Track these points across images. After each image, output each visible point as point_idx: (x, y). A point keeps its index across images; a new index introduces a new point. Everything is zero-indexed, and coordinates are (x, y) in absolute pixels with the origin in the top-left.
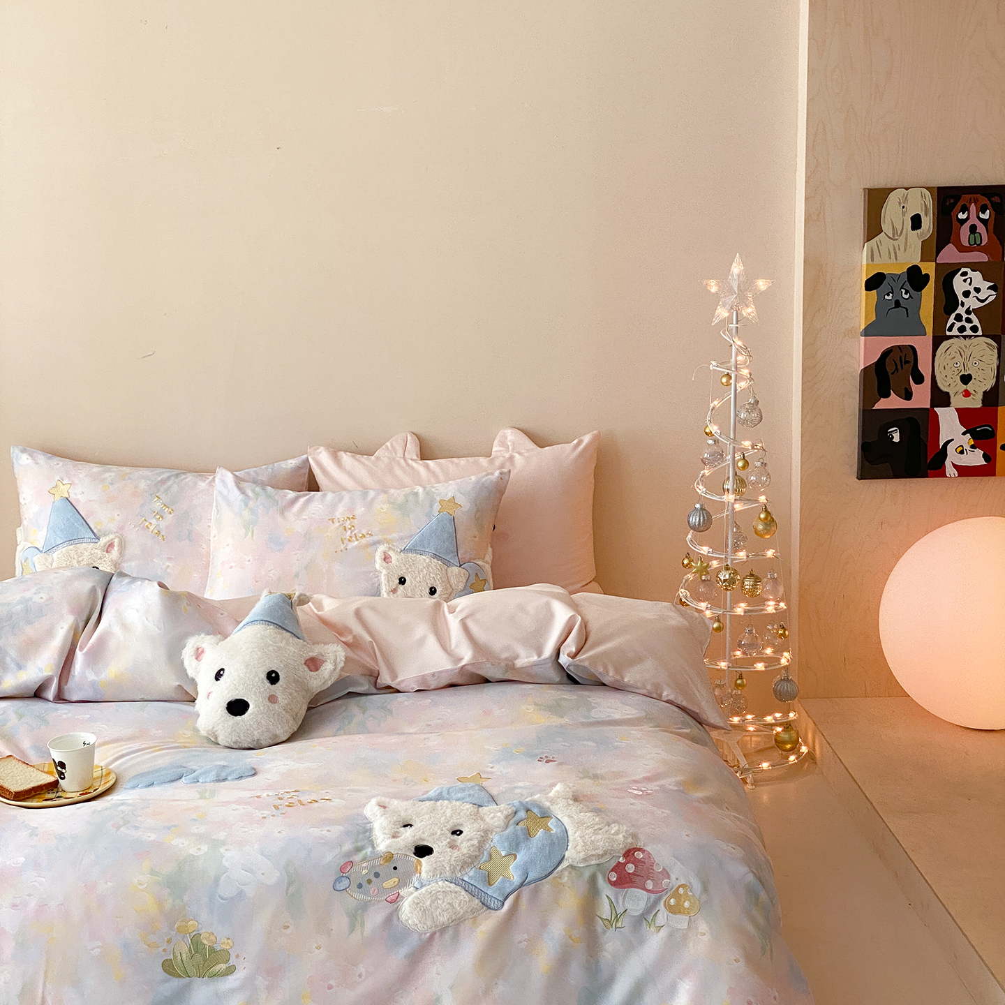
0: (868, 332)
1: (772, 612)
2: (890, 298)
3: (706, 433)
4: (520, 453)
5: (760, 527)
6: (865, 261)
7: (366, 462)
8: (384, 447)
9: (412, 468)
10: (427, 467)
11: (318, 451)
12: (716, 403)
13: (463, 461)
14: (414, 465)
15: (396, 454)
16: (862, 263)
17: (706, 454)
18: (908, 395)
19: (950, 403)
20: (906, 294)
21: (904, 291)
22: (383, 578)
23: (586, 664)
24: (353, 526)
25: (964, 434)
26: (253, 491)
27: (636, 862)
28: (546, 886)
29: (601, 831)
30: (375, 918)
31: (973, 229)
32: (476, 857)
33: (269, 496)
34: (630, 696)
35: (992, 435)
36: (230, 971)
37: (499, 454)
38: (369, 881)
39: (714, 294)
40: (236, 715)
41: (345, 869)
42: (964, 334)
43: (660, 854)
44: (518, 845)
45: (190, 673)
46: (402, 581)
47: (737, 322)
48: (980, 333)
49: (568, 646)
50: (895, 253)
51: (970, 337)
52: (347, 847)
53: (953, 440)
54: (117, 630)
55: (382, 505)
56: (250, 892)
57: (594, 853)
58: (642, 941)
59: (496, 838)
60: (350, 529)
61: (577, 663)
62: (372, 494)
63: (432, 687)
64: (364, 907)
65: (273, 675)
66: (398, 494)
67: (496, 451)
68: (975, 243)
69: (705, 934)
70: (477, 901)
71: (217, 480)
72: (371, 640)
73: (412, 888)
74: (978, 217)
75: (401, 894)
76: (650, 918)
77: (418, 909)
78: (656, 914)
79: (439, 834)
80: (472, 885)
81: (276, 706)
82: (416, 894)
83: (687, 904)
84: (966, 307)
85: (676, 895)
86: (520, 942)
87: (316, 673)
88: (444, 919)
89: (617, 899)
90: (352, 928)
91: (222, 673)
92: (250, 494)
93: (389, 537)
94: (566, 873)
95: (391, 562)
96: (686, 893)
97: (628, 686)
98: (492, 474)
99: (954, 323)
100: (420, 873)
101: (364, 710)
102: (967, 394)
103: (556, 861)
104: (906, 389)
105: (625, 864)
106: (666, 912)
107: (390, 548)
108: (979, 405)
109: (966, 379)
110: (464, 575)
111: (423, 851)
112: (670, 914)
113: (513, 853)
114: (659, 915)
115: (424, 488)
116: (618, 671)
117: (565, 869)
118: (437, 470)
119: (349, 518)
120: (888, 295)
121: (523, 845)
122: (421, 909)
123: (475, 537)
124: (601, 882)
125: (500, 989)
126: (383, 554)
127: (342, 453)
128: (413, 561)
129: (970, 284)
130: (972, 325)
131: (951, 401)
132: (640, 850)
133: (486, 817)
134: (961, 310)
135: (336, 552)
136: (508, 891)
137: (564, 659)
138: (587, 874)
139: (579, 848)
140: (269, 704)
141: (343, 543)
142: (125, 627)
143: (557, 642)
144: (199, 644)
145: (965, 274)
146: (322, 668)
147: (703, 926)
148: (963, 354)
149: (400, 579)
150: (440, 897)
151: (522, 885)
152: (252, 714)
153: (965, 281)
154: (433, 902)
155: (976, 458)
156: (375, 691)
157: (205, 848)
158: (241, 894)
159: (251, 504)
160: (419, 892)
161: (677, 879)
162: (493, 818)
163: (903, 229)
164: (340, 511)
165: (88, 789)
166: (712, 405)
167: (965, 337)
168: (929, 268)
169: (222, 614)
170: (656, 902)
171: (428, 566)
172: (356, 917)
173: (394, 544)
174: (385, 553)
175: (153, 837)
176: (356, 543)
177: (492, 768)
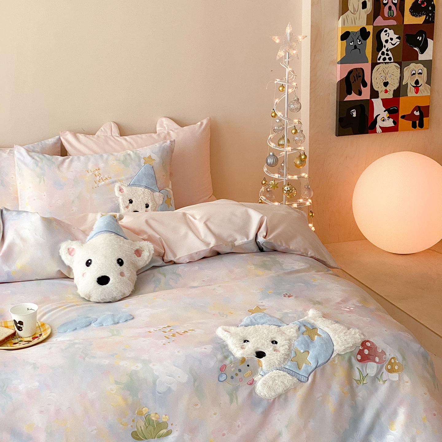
0: (342, 62)
1: (309, 205)
2: (352, 44)
3: (272, 116)
4: (172, 131)
5: (298, 162)
6: (341, 25)
7: (92, 138)
8: (100, 130)
9: (118, 141)
10: (126, 140)
11: (66, 133)
12: (277, 100)
13: (144, 136)
14: (119, 139)
15: (107, 134)
16: (339, 27)
17: (276, 127)
18: (360, 93)
19: (379, 96)
20: (359, 42)
21: (358, 40)
22: (120, 201)
23: (272, 241)
24: (100, 174)
25: (385, 111)
26: (39, 157)
27: (368, 348)
28: (328, 367)
29: (347, 334)
30: (243, 393)
31: (390, 8)
32: (288, 354)
33: (49, 160)
34: (294, 256)
35: (397, 111)
36: (169, 433)
37: (161, 131)
38: (237, 374)
39: (278, 44)
40: (103, 285)
41: (222, 369)
42: (385, 61)
43: (379, 343)
44: (308, 346)
45: (67, 262)
46: (131, 202)
47: (289, 59)
48: (392, 61)
49: (262, 232)
50: (355, 21)
51: (388, 63)
52: (220, 356)
53: (380, 114)
54: (18, 241)
55: (113, 162)
56: (174, 388)
57: (348, 346)
58: (376, 389)
59: (296, 343)
60: (98, 175)
61: (268, 241)
62: (105, 156)
63: (196, 259)
64: (236, 389)
65: (120, 261)
66: (121, 155)
67: (158, 130)
68: (391, 16)
69: (408, 382)
70: (296, 379)
71: (16, 152)
72: (160, 237)
73: (260, 375)
74: (392, 2)
75: (255, 379)
76: (379, 376)
77: (266, 387)
78: (382, 375)
79: (266, 344)
80: (290, 370)
81: (124, 278)
82: (263, 378)
83: (396, 368)
84: (386, 48)
85: (390, 363)
86: (319, 398)
87: (141, 257)
88: (280, 390)
89: (362, 369)
90: (231, 401)
91: (90, 262)
92: (38, 159)
93: (120, 178)
94: (336, 358)
95: (123, 192)
96: (395, 362)
97: (291, 250)
98: (166, 142)
99: (381, 56)
100: (262, 367)
101: (165, 275)
102: (386, 91)
103: (331, 353)
104: (359, 90)
105: (363, 350)
106: (387, 373)
107: (122, 184)
108: (391, 97)
109: (386, 84)
110: (162, 196)
111: (260, 354)
112: (389, 374)
113: (307, 350)
114: (384, 374)
115: (133, 151)
116: (287, 244)
117: (335, 356)
118: (132, 141)
119: (96, 169)
120: (351, 43)
121: (311, 345)
122: (267, 387)
123: (164, 176)
124: (354, 361)
125: (312, 424)
126: (118, 188)
127: (78, 134)
128: (135, 190)
129: (388, 36)
130: (389, 57)
131: (379, 95)
132: (368, 341)
133: (286, 332)
134: (384, 50)
135: (93, 188)
136: (310, 371)
137: (261, 239)
138: (347, 357)
139: (340, 344)
140: (120, 277)
141: (96, 183)
142: (23, 239)
143: (256, 231)
144: (69, 246)
145: (386, 31)
146: (142, 255)
147: (406, 378)
148: (385, 72)
149: (130, 200)
150: (277, 379)
151: (316, 367)
152: (112, 284)
153: (386, 35)
154: (273, 382)
155: (389, 123)
156: (165, 264)
157: (140, 365)
158: (169, 389)
159: (40, 164)
160: (265, 377)
161: (390, 355)
162: (290, 332)
163: (358, 9)
164: (91, 166)
165: (35, 334)
166: (275, 102)
167: (386, 63)
168: (370, 29)
169: (74, 228)
170: (382, 368)
171: (144, 193)
172: (232, 395)
173: (123, 182)
174: (120, 187)
175: (107, 362)
176: (103, 183)
177: (262, 303)
